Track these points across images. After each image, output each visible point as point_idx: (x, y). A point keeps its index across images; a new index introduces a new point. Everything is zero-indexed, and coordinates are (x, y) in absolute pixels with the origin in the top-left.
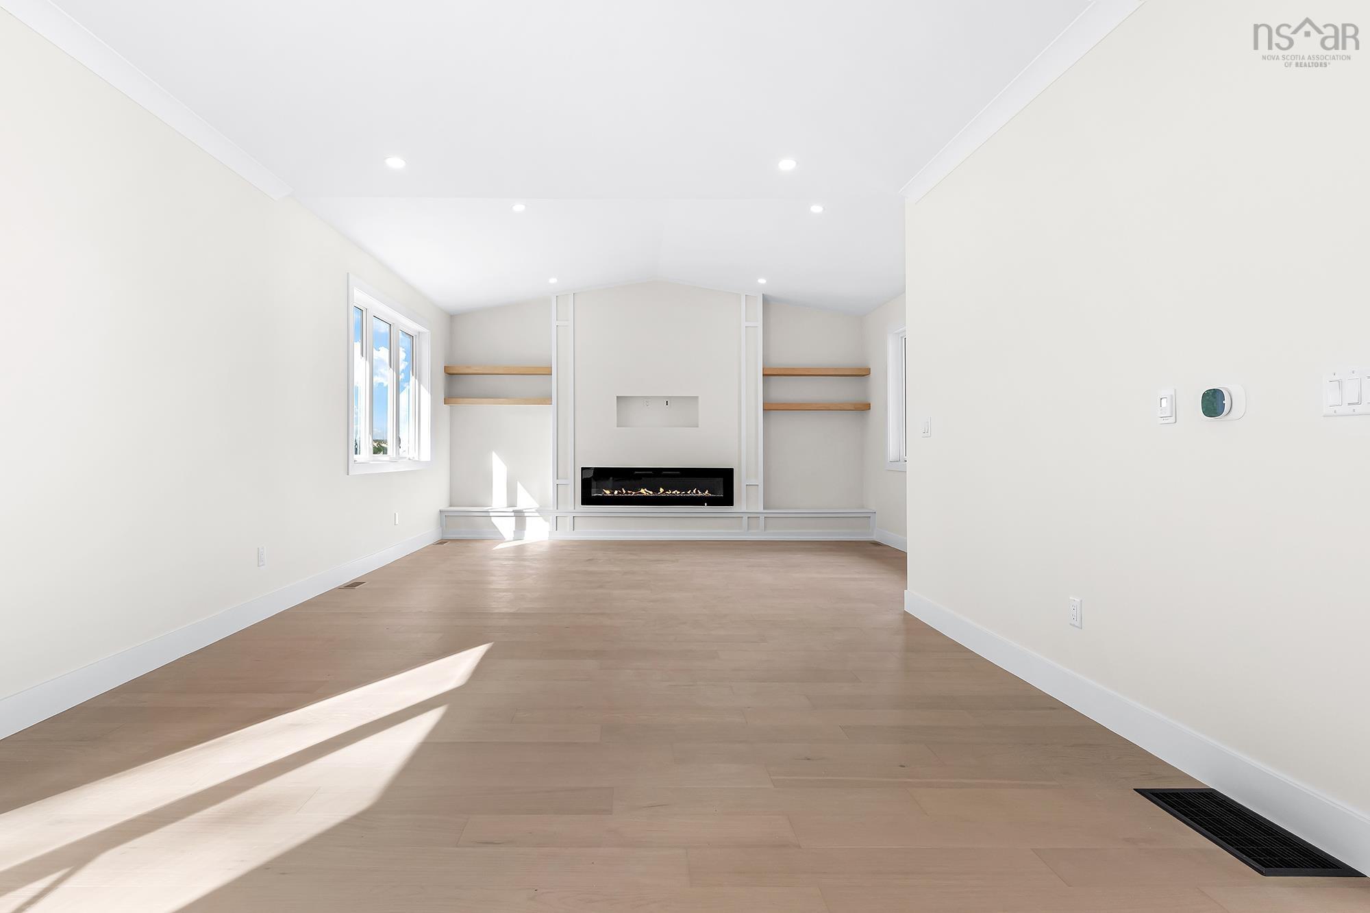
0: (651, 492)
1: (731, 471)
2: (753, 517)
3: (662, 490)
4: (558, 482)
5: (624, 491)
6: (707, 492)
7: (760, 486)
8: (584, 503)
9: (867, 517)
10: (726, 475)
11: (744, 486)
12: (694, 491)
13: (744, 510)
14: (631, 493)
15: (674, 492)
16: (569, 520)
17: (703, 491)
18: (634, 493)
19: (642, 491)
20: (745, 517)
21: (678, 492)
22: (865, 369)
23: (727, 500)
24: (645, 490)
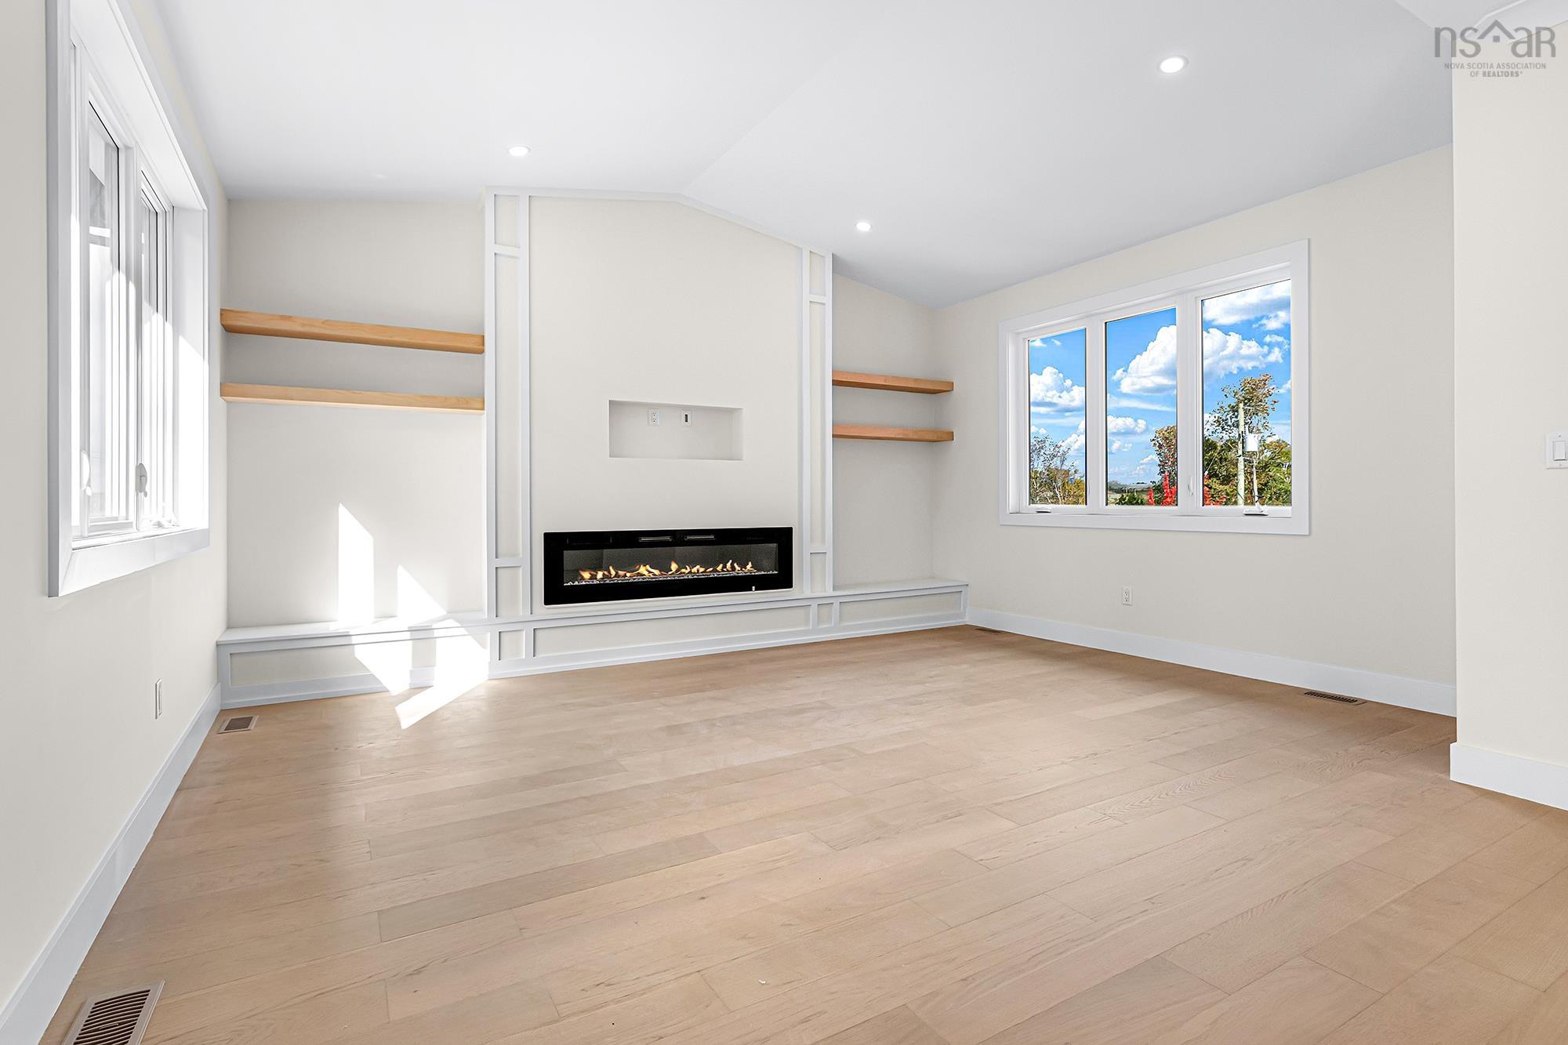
0: (657, 572)
1: (790, 530)
2: (824, 604)
3: (674, 567)
4: (499, 563)
5: (613, 572)
6: (749, 566)
7: (827, 555)
8: (548, 601)
9: (957, 591)
10: (782, 538)
11: (807, 557)
12: (729, 565)
13: (808, 594)
14: (625, 576)
15: (695, 570)
16: (524, 638)
17: (743, 566)
18: (628, 575)
19: (643, 570)
20: (814, 604)
21: (702, 570)
22: (949, 383)
23: (783, 579)
24: (648, 567)
